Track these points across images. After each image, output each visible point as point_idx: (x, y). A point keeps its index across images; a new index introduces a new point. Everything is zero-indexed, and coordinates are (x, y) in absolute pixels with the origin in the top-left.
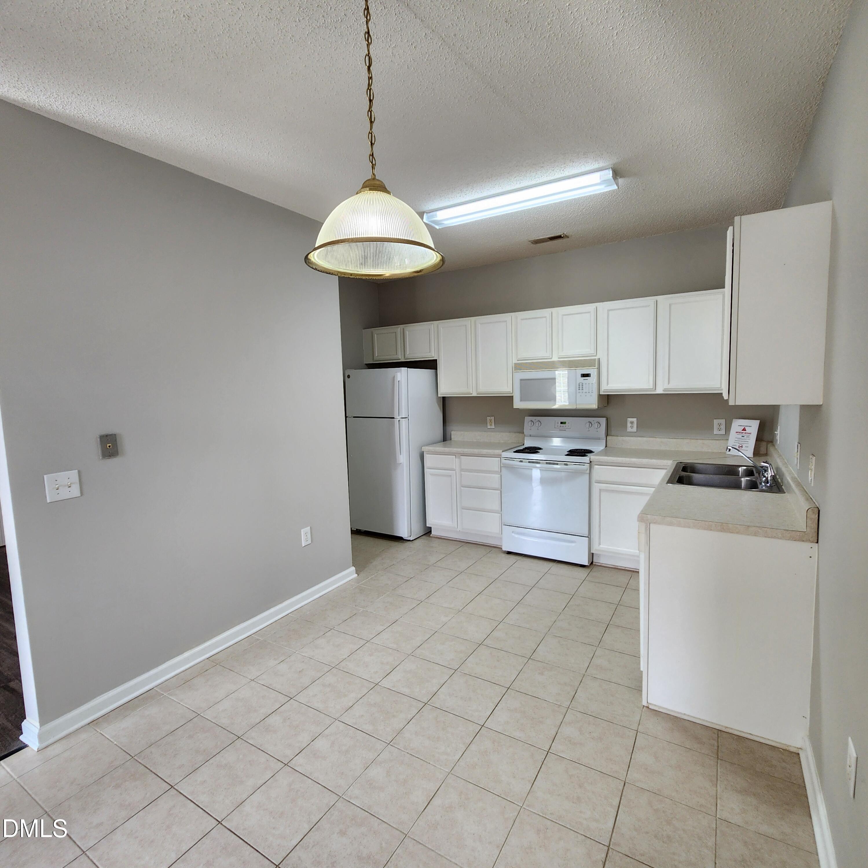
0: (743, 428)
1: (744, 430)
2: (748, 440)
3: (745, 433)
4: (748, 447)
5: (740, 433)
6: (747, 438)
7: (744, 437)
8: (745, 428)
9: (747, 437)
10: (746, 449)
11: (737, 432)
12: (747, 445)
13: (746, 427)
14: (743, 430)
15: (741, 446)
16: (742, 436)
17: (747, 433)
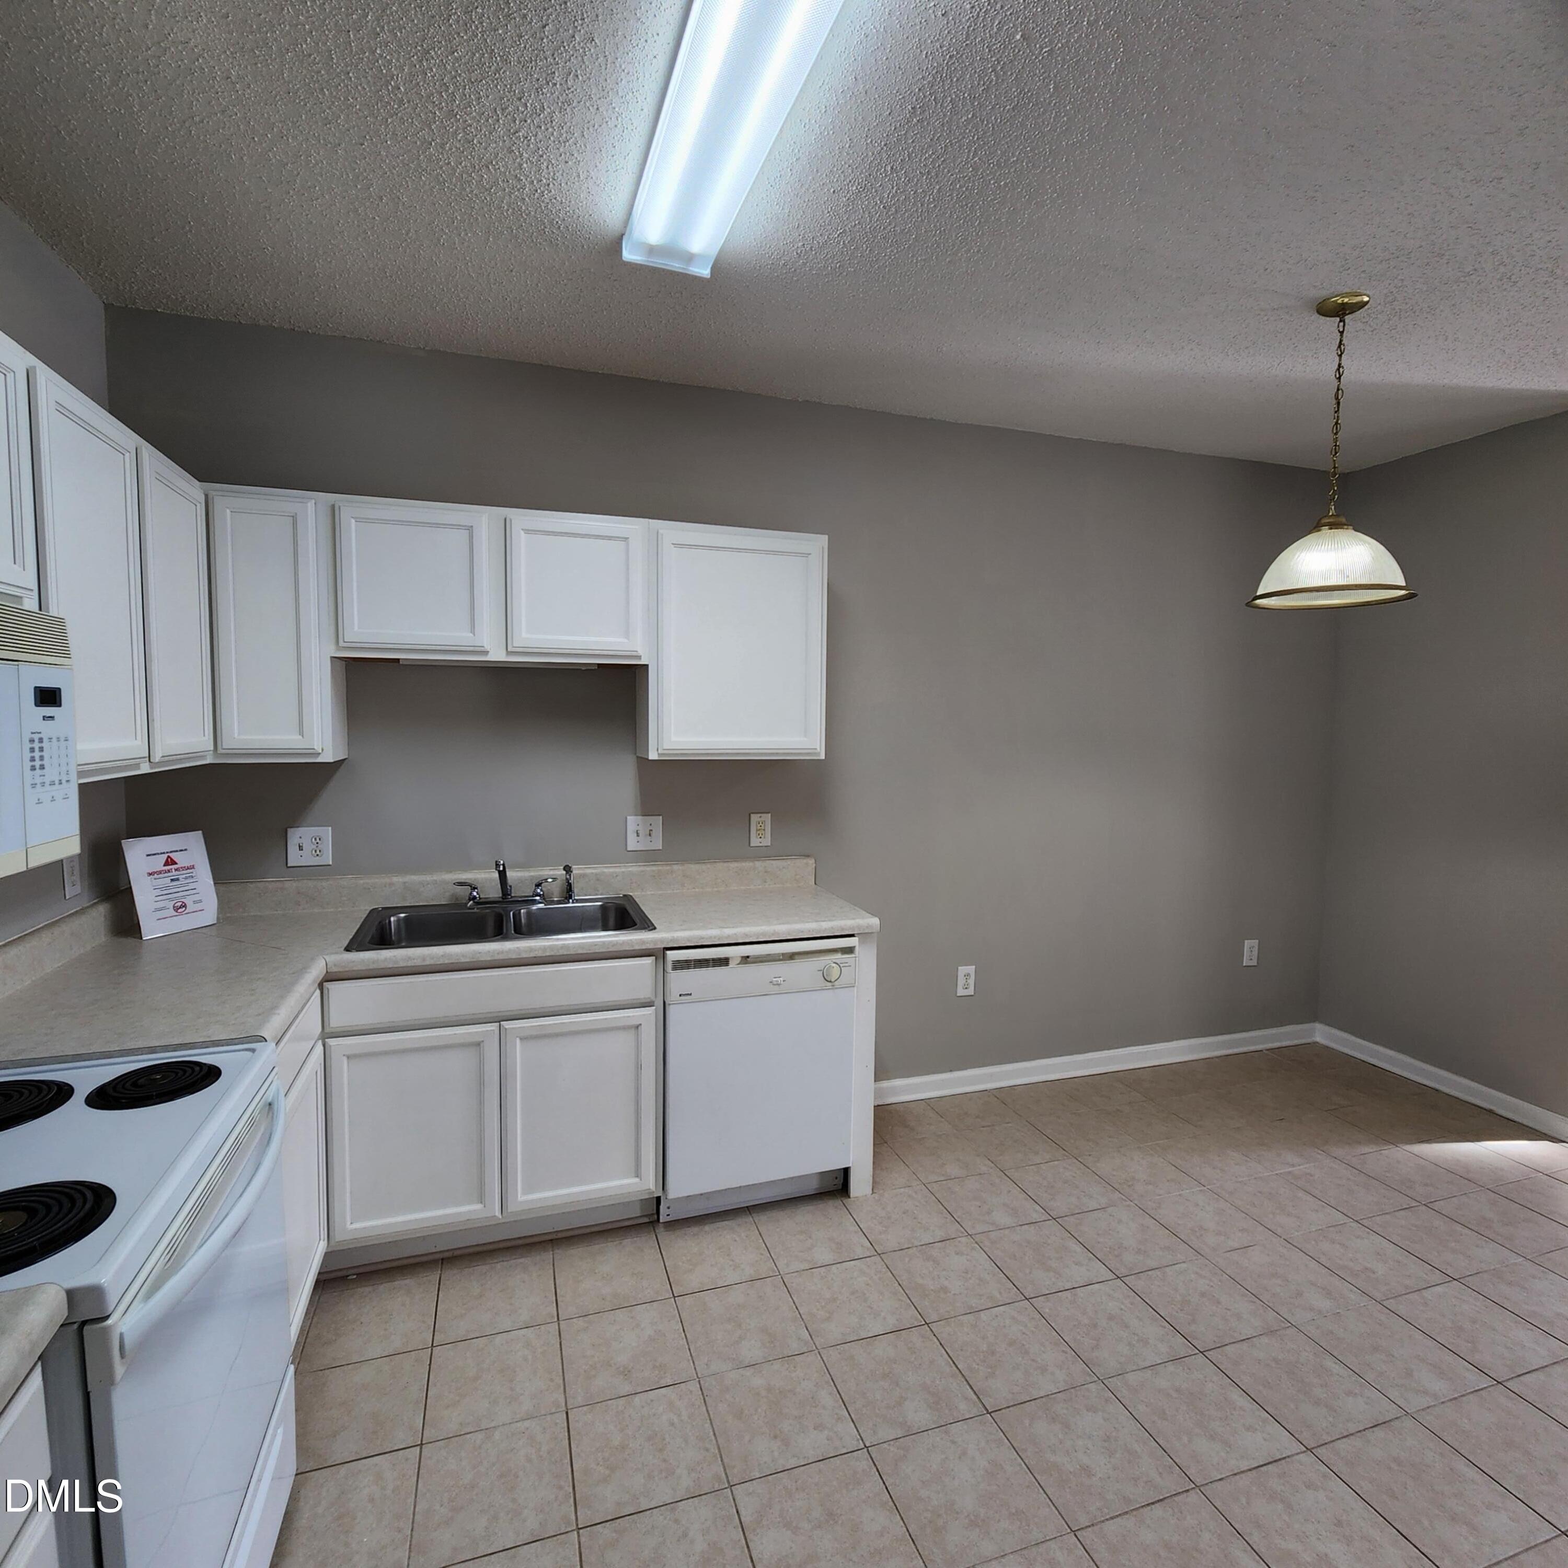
0: (166, 856)
1: (170, 862)
2: (191, 886)
3: (176, 870)
4: (200, 901)
5: (160, 872)
6: (188, 881)
7: (178, 879)
8: (169, 857)
9: (186, 878)
10: (198, 906)
11: (150, 874)
12: (197, 898)
13: (172, 855)
14: (166, 864)
15: (179, 904)
16: (172, 880)
17: (184, 868)
